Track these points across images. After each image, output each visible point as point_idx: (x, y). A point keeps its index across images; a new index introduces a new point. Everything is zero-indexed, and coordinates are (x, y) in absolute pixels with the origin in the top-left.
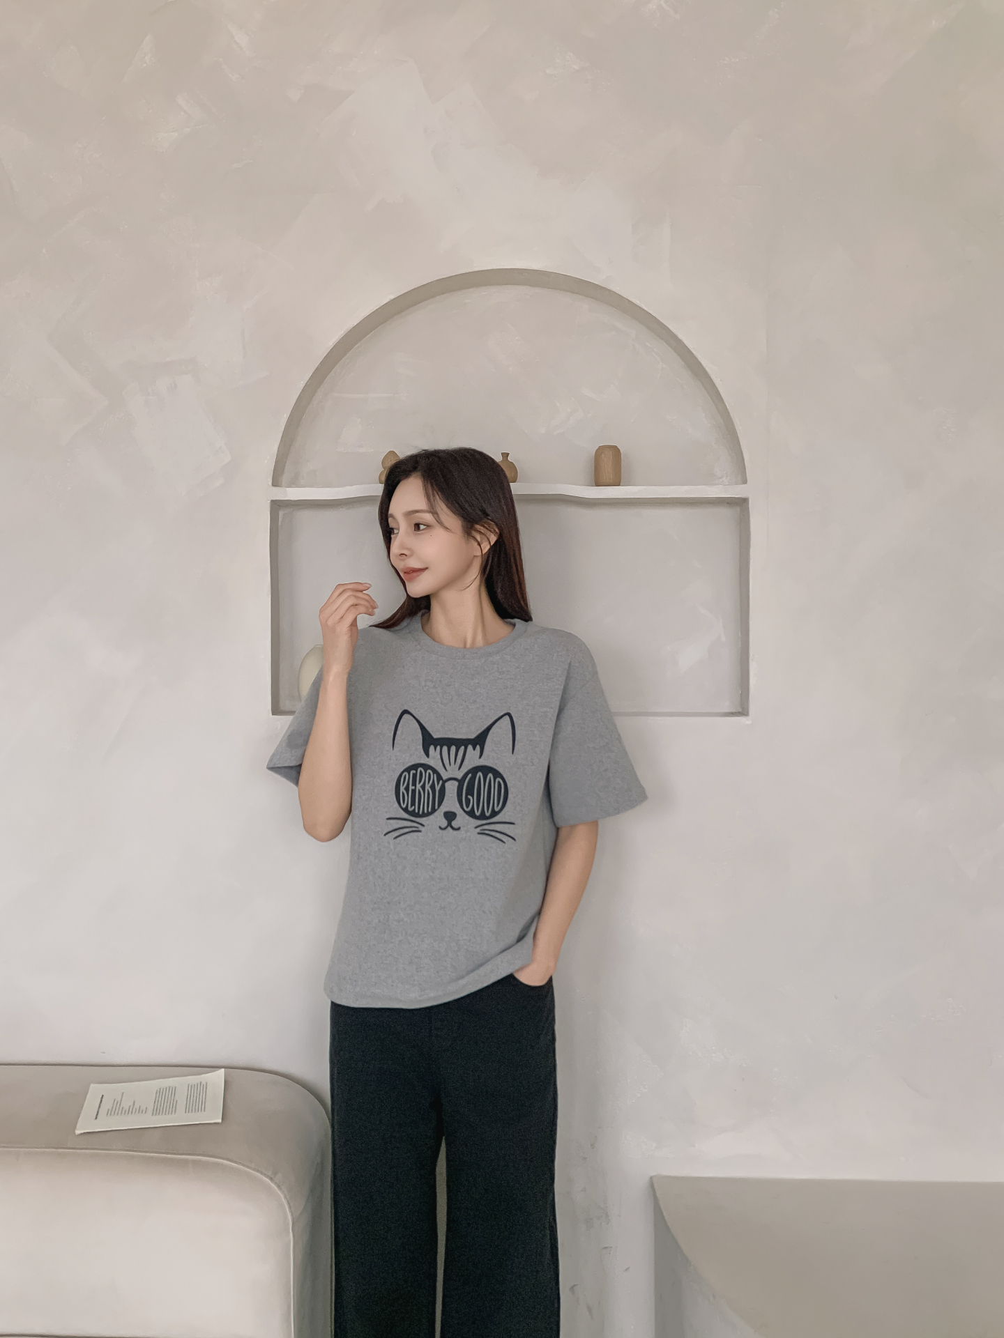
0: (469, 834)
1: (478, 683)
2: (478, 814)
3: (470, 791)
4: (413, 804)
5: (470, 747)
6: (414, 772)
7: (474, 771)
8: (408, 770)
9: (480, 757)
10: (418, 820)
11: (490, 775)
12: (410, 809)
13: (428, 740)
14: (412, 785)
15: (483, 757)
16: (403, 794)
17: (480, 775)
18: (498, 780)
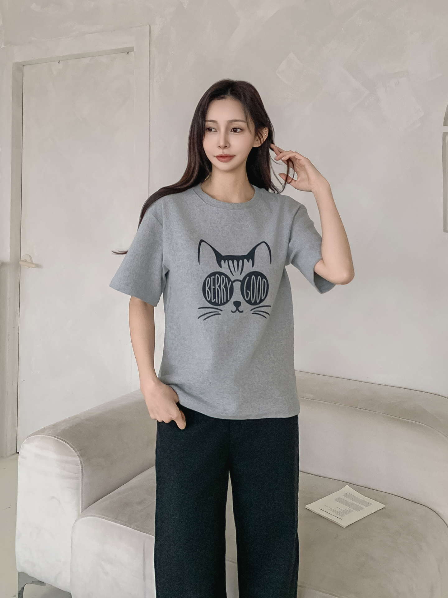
0: (248, 314)
1: (243, 224)
2: (253, 302)
3: (248, 288)
4: (214, 297)
5: (245, 260)
6: (214, 277)
7: (250, 275)
8: (210, 276)
9: (253, 266)
10: (218, 307)
11: (259, 277)
12: (213, 301)
13: (220, 258)
14: (213, 286)
15: (254, 265)
16: (208, 291)
17: (253, 277)
18: (264, 280)
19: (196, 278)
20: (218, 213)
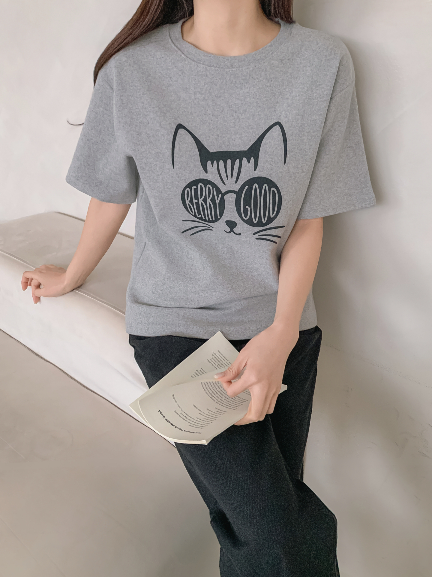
0: (248, 239)
1: (248, 93)
2: (255, 222)
3: (247, 202)
5: (245, 160)
6: (195, 187)
7: (251, 182)
8: (189, 186)
9: (255, 169)
11: (265, 185)
13: (205, 155)
14: (195, 200)
15: (257, 169)
17: (256, 187)
18: (273, 189)
19: (170, 187)
20: (207, 76)
